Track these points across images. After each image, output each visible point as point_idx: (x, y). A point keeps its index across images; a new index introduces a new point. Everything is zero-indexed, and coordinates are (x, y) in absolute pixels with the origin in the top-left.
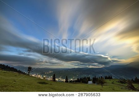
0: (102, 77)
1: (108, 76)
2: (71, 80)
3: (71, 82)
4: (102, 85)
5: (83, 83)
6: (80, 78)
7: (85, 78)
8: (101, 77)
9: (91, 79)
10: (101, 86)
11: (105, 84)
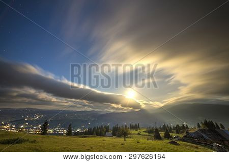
0: (126, 126)
1: (134, 125)
2: (78, 130)
3: (77, 134)
4: (125, 138)
5: (97, 135)
6: (92, 128)
7: (101, 128)
8: (124, 127)
9: (110, 129)
10: (123, 139)
11: (129, 136)
